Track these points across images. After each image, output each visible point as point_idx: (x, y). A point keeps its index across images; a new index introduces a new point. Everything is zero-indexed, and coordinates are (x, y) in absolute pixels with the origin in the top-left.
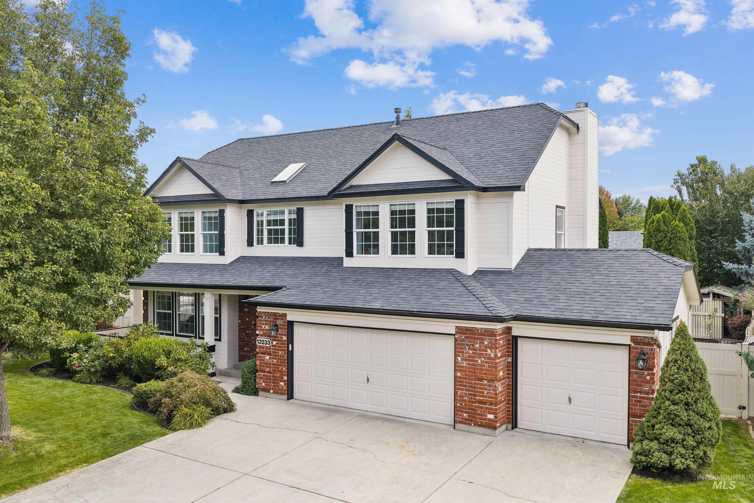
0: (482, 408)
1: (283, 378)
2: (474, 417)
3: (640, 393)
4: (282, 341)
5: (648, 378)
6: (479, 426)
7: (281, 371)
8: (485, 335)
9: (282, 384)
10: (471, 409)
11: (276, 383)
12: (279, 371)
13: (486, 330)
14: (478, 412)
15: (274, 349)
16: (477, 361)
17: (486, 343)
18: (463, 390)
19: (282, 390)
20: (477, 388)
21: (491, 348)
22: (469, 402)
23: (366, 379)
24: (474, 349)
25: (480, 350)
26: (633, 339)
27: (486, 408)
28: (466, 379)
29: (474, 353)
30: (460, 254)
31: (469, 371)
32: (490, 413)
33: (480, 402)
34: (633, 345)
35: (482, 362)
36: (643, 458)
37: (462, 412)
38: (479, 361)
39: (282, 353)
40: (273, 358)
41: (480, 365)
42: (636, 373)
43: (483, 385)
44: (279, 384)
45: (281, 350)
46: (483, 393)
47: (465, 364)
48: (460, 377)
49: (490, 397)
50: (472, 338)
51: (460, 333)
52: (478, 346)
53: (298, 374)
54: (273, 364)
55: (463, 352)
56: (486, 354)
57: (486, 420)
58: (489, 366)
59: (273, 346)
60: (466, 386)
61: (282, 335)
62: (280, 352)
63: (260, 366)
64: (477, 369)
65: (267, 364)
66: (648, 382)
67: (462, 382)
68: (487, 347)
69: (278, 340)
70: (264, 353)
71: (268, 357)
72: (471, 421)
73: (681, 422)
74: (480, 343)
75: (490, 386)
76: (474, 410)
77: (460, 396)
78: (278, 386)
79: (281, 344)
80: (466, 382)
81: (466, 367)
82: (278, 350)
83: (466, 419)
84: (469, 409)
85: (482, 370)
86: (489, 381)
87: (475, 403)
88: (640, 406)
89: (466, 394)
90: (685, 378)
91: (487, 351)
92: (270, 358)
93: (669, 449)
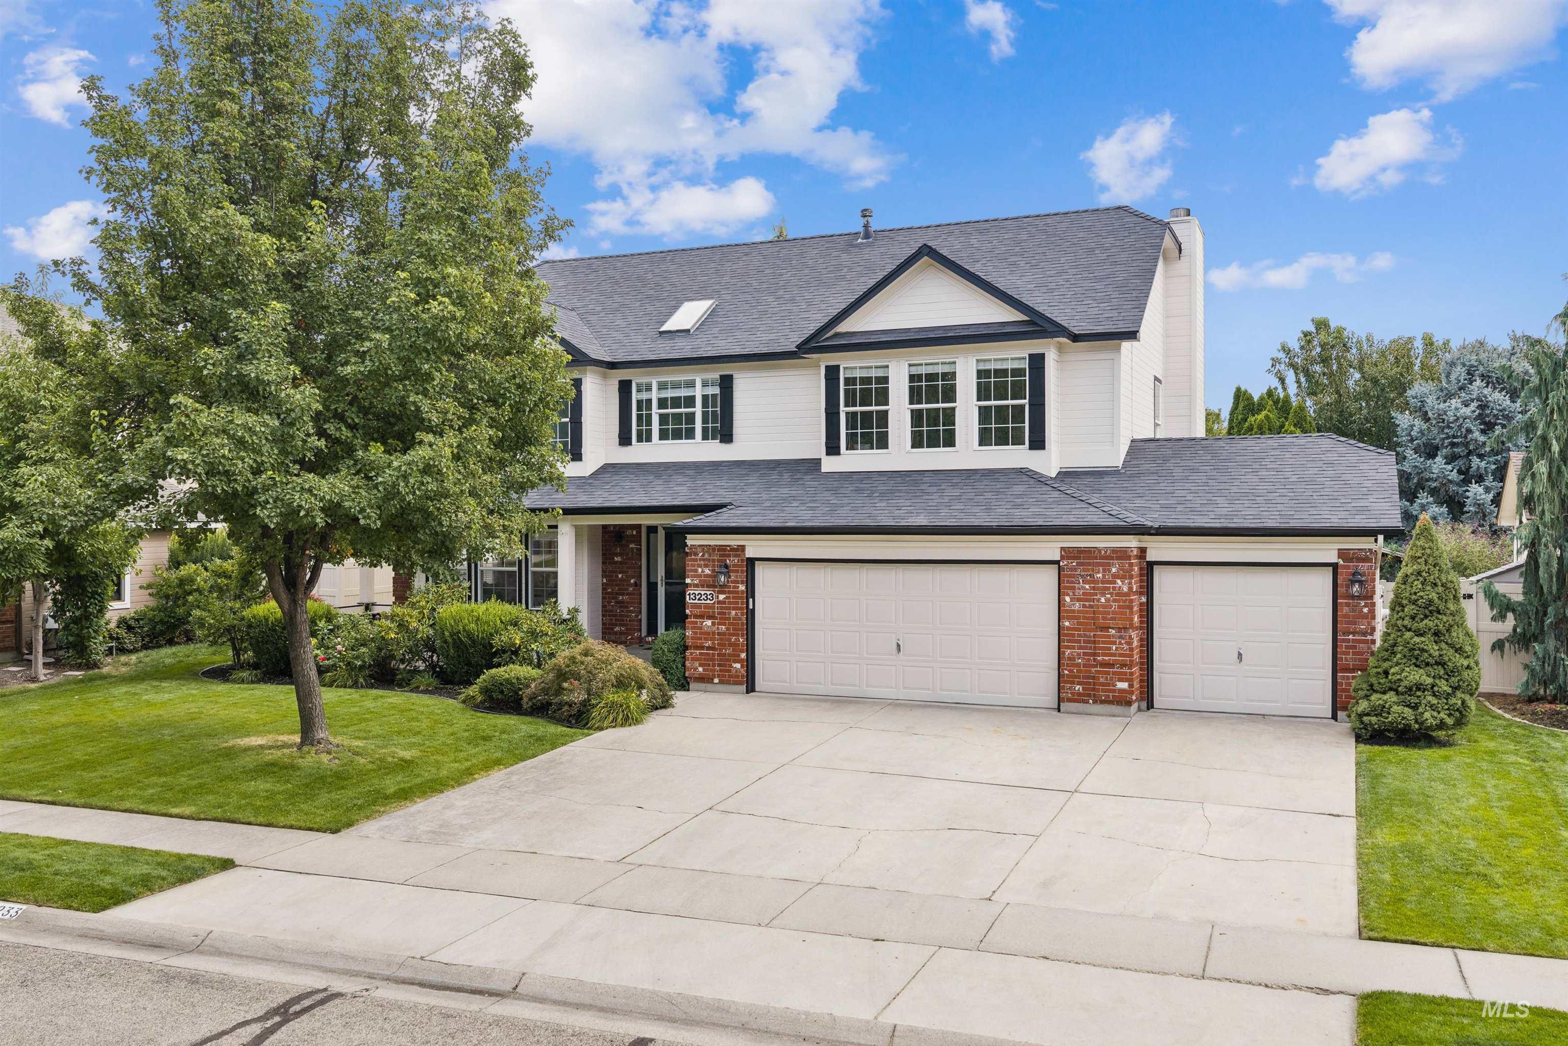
0: (1108, 673)
1: (739, 656)
2: (1094, 689)
3: (1354, 634)
4: (737, 592)
5: (1365, 610)
6: (1102, 702)
7: (735, 645)
8: (1112, 558)
9: (738, 666)
10: (1088, 677)
11: (725, 665)
12: (731, 645)
13: (1115, 550)
14: (1102, 680)
15: (722, 608)
16: (1098, 600)
17: (1114, 570)
18: (1073, 648)
19: (737, 676)
20: (1099, 642)
21: (1122, 578)
22: (1084, 665)
23: (895, 646)
24: (1095, 582)
25: (1103, 582)
26: (1342, 553)
27: (1114, 673)
28: (1079, 630)
29: (1094, 588)
30: (1038, 443)
31: (1084, 618)
32: (1121, 680)
33: (1104, 664)
34: (1341, 562)
35: (1107, 600)
36: (1374, 719)
37: (1073, 683)
38: (1103, 600)
39: (736, 614)
40: (719, 624)
41: (1104, 606)
42: (1348, 605)
43: (1109, 636)
44: (731, 666)
45: (734, 609)
46: (1110, 649)
47: (1077, 606)
48: (1068, 628)
49: (1121, 655)
50: (1089, 564)
51: (1068, 558)
52: (1100, 575)
53: (763, 649)
54: (719, 634)
55: (1073, 588)
56: (1114, 588)
57: (1114, 691)
58: (1119, 607)
59: (719, 602)
60: (1079, 641)
61: (737, 582)
62: (733, 612)
63: (692, 638)
64: (1100, 613)
65: (708, 634)
66: (1365, 616)
67: (1073, 635)
68: (1115, 576)
69: (729, 592)
70: (701, 616)
71: (709, 623)
72: (1089, 695)
73: (1430, 660)
74: (1104, 571)
75: (1121, 637)
76: (1094, 678)
77: (1069, 659)
78: (730, 671)
79: (734, 598)
80: (1079, 635)
81: (1079, 612)
82: (729, 608)
83: (1079, 694)
84: (1084, 677)
85: (1108, 613)
86: (1119, 630)
87: (1096, 666)
88: (1354, 654)
89: (1079, 654)
90: (1434, 596)
91: (1115, 583)
92: (713, 624)
93: (1414, 700)
